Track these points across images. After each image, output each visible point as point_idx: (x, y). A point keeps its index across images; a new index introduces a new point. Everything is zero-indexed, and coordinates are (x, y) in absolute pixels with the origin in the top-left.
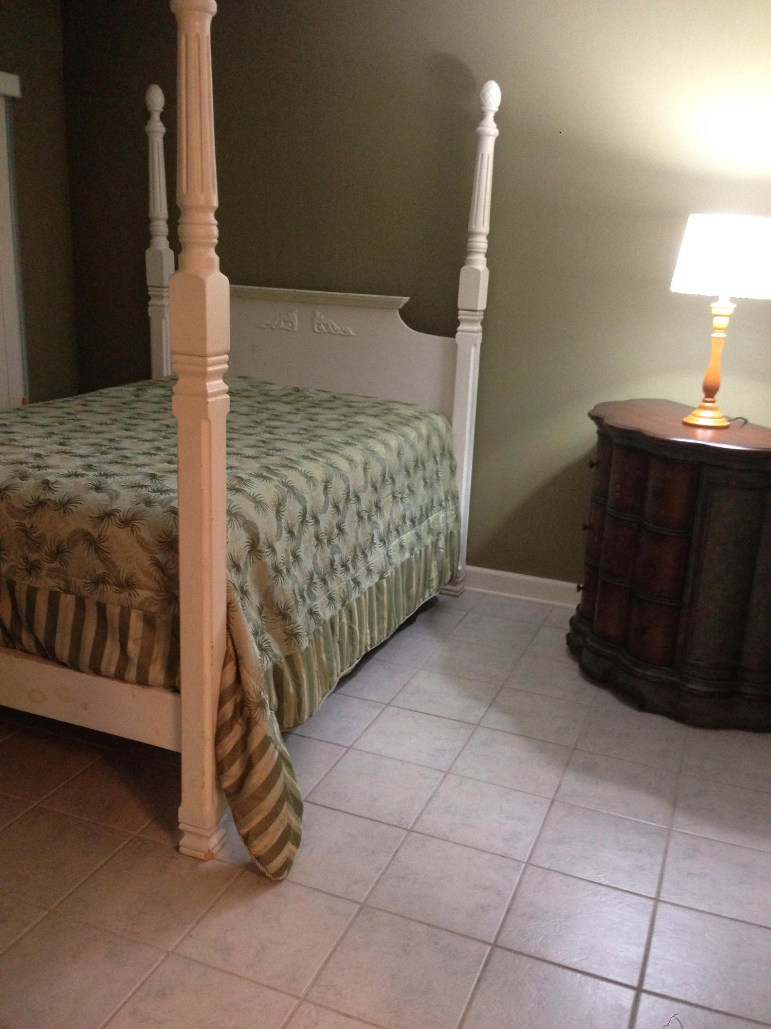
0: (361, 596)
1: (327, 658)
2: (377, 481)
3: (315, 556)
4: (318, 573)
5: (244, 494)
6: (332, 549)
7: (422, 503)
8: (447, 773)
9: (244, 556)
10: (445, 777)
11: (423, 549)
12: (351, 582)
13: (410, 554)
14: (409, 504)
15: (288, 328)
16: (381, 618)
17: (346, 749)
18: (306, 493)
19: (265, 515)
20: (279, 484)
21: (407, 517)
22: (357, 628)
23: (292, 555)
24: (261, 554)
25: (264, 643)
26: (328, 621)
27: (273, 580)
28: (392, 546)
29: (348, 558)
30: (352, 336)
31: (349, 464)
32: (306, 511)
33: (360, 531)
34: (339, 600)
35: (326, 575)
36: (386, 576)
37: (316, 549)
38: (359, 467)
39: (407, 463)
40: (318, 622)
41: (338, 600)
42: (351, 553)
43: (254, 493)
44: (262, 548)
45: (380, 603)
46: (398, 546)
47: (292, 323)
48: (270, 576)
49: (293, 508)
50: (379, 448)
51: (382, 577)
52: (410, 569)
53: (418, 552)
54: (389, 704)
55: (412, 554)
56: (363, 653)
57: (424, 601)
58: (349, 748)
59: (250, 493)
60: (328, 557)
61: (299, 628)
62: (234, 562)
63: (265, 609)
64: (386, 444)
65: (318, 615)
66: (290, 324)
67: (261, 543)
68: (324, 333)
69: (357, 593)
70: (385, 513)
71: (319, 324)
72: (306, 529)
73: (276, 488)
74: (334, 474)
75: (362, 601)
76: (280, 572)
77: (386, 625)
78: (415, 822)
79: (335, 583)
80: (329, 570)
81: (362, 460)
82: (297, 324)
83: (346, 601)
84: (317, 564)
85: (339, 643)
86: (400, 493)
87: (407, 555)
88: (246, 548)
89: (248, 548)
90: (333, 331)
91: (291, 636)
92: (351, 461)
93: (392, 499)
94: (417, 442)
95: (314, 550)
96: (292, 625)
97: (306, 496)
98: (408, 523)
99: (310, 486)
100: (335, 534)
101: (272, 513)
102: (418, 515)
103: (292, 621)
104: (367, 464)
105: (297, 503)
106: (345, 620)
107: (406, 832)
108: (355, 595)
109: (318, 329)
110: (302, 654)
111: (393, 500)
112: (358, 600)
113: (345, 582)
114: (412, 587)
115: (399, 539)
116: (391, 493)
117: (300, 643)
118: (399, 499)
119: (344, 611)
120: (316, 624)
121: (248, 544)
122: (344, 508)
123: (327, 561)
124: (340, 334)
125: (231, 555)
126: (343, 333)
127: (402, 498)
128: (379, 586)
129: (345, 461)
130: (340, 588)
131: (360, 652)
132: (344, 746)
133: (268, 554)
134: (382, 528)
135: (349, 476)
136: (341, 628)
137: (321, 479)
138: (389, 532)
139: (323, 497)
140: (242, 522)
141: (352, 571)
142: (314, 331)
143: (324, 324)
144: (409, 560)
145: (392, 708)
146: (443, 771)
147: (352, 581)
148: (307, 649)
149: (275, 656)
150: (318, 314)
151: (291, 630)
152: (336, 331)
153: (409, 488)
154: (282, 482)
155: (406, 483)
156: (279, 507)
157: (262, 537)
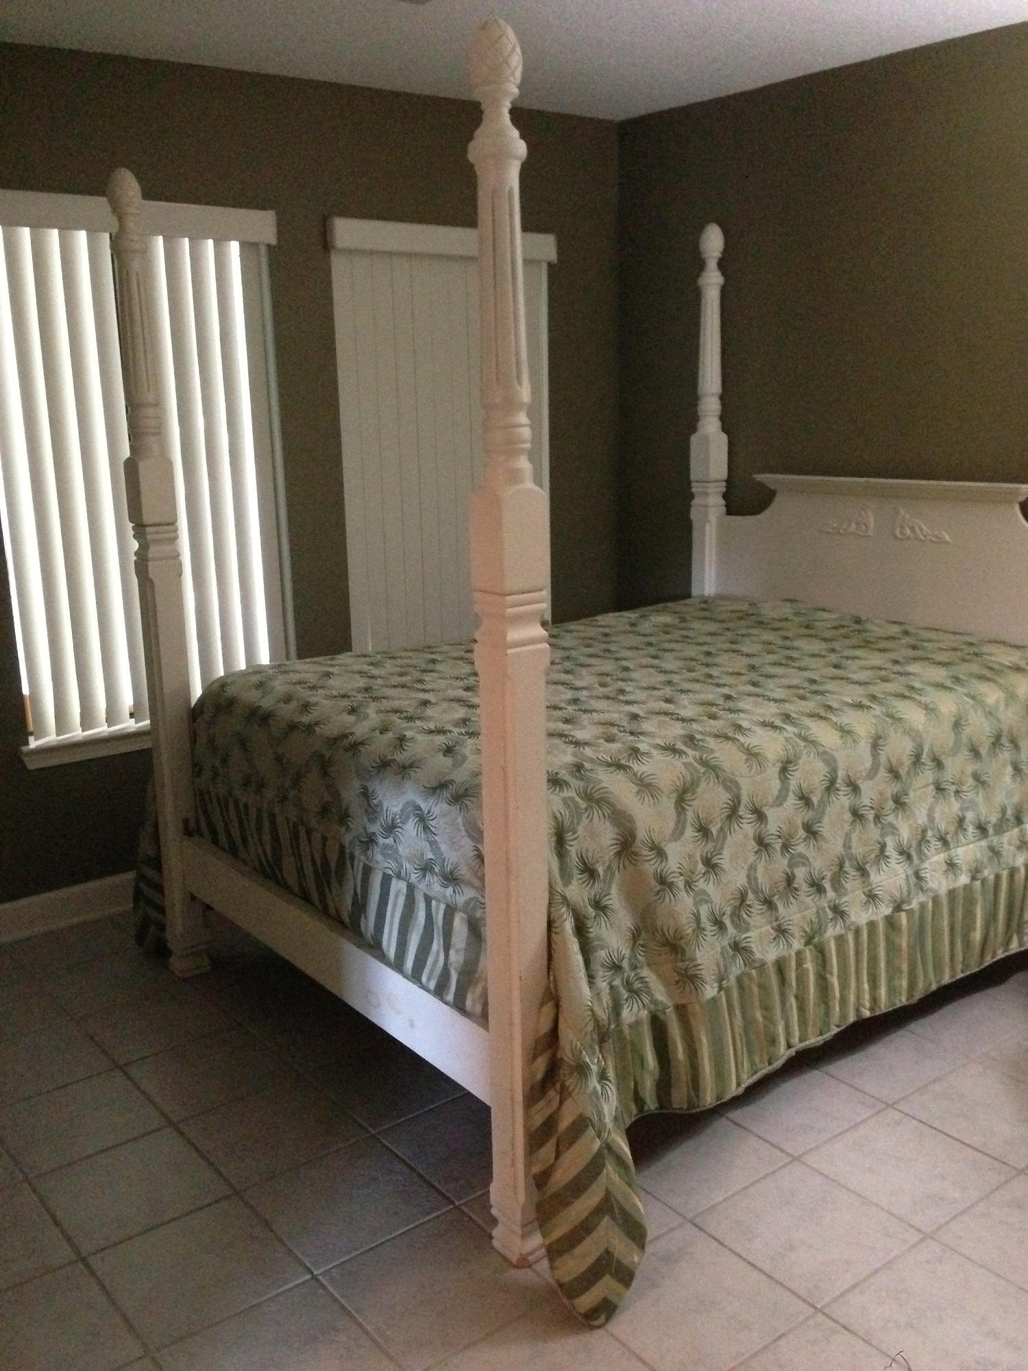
0: (847, 934)
1: (764, 1017)
2: (902, 764)
3: (752, 868)
4: (756, 892)
5: (627, 773)
6: (790, 860)
7: (1006, 801)
8: (926, 1237)
9: (607, 858)
10: (922, 1240)
11: (1005, 874)
12: (827, 910)
13: (970, 878)
14: (972, 801)
15: (861, 533)
16: (893, 971)
17: (790, 1159)
18: (742, 776)
19: (654, 803)
20: (693, 761)
21: (967, 820)
22: (835, 981)
23: (703, 863)
24: (636, 858)
25: (637, 982)
26: (770, 964)
27: (656, 895)
28: (931, 864)
29: (824, 873)
30: (948, 543)
31: (842, 737)
32: (739, 802)
33: (854, 837)
34: (797, 933)
35: (775, 895)
36: (908, 908)
37: (755, 858)
38: (863, 741)
39: (974, 739)
40: (749, 962)
41: (797, 935)
42: (833, 868)
43: (643, 773)
44: (639, 849)
45: (892, 947)
46: (944, 865)
47: (865, 525)
48: (651, 890)
49: (710, 798)
50: (913, 715)
51: (898, 908)
52: (970, 902)
53: (992, 877)
54: (892, 1106)
55: (974, 878)
56: (852, 1019)
57: (1007, 954)
58: (794, 1159)
59: (638, 772)
60: (782, 870)
61: (700, 967)
62: (585, 864)
63: (644, 935)
64: (929, 709)
65: (751, 952)
66: (863, 526)
67: (638, 843)
68: (909, 538)
69: (838, 928)
70: (917, 813)
71: (902, 527)
72: (737, 828)
73: (686, 767)
74: (805, 752)
75: (847, 942)
76: (671, 886)
77: (904, 983)
78: (835, 1300)
79: (794, 908)
80: (781, 888)
81: (870, 732)
82: (872, 525)
83: (814, 938)
84: (756, 879)
85: (797, 997)
86: (953, 783)
87: (964, 879)
88: (612, 847)
89: (615, 849)
90: (922, 537)
91: (687, 978)
92: (845, 732)
93: (934, 792)
94: (1002, 707)
95: (752, 858)
96: (687, 963)
97: (740, 780)
98: (971, 829)
99: (750, 767)
100: (800, 838)
101: (668, 804)
102: (994, 819)
103: (688, 956)
104: (880, 737)
105: (721, 790)
106: (809, 966)
107: (812, 1310)
108: (831, 932)
109: (902, 533)
110: (701, 1006)
111: (937, 793)
112: (840, 939)
113: (814, 910)
114: (974, 929)
115: (946, 853)
116: (933, 784)
117: (699, 990)
118: (953, 794)
119: (808, 953)
120: (745, 965)
121: (615, 842)
122: (821, 801)
123: (779, 876)
124: (931, 540)
125: (582, 856)
126: (934, 539)
127: (957, 792)
128: (891, 922)
129: (835, 732)
130: (804, 917)
131: (843, 1016)
132: (787, 1154)
133: (649, 858)
134: (905, 833)
135: (836, 755)
136: (801, 979)
137: (775, 758)
138: (923, 840)
139: (776, 784)
140: (609, 811)
141: (831, 894)
142: (896, 537)
143: (909, 527)
144: (967, 888)
145: (897, 1113)
146: (922, 1232)
147: (830, 909)
148: (714, 1000)
149: (654, 1002)
150: (902, 512)
151: (686, 969)
152: (925, 536)
153: (976, 777)
154: (701, 759)
155: (970, 768)
156: (683, 796)
157: (641, 834)
